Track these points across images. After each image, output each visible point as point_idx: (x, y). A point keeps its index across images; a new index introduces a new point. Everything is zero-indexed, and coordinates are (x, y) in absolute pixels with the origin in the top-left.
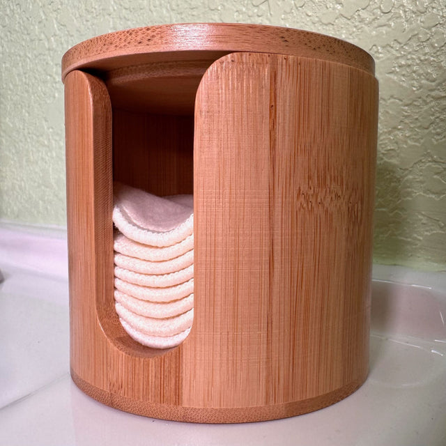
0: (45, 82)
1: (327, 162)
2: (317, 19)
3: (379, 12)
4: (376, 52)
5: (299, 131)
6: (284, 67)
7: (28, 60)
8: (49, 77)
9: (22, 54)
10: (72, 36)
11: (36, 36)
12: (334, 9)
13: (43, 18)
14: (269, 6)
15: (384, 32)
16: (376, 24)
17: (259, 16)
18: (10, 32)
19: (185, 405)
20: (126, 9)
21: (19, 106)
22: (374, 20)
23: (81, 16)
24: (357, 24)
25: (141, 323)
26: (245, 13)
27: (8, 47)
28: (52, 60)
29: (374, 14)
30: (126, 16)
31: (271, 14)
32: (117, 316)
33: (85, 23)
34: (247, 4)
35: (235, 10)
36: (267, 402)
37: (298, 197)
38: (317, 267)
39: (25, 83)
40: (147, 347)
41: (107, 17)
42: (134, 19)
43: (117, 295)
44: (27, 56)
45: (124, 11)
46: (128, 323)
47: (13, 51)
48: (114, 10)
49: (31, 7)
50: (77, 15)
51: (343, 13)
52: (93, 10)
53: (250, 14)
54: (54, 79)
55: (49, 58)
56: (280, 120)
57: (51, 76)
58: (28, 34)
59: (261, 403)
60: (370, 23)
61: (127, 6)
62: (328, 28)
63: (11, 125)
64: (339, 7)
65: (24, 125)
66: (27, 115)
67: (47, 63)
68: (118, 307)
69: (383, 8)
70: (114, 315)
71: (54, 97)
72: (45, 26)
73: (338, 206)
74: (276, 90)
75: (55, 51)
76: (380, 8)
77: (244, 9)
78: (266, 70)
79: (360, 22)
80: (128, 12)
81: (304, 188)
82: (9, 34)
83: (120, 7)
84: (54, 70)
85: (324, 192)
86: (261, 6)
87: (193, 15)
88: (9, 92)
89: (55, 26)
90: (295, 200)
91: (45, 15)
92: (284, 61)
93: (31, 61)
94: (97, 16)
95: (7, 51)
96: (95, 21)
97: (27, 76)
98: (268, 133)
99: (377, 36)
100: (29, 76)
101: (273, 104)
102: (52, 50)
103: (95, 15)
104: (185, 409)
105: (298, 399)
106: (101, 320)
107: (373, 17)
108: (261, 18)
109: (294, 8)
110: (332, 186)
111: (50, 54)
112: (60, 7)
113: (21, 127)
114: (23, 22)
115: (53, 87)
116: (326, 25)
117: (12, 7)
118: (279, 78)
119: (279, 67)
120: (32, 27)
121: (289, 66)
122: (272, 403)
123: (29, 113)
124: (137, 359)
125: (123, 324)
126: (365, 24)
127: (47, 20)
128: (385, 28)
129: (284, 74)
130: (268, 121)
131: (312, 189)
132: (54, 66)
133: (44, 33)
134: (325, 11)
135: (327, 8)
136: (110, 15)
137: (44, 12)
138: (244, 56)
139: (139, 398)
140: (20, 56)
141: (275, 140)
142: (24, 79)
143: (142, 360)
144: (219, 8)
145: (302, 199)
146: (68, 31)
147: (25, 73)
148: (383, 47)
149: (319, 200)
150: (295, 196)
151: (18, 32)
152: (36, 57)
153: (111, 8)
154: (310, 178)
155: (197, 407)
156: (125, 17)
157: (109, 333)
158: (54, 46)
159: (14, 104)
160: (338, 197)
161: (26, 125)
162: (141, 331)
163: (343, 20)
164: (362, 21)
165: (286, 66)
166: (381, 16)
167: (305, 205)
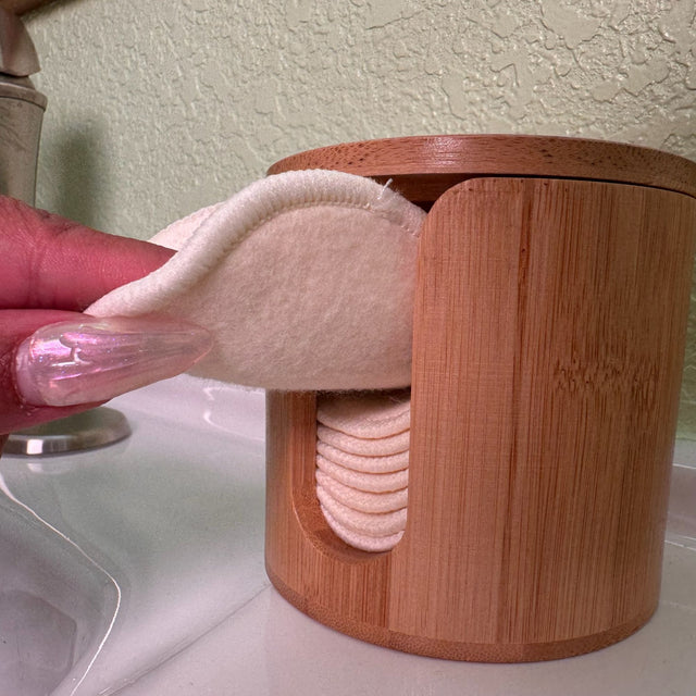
0: (181, 163)
1: (601, 325)
2: (587, 94)
3: (682, 87)
4: (673, 145)
5: (561, 284)
6: (543, 196)
7: (157, 132)
8: (186, 157)
9: (147, 122)
10: (221, 102)
11: (169, 99)
12: (614, 80)
13: (180, 74)
14: (516, 73)
15: (688, 116)
16: (676, 104)
17: (499, 86)
18: (130, 92)
19: (392, 628)
20: (301, 67)
21: (143, 195)
22: (673, 99)
23: (234, 75)
24: (647, 102)
25: (345, 515)
26: (479, 80)
27: (128, 113)
28: (192, 134)
29: (674, 91)
30: (302, 77)
31: (518, 84)
32: (318, 503)
33: (240, 84)
34: (483, 68)
35: (464, 75)
36: (498, 640)
37: (555, 374)
38: (579, 469)
39: (153, 164)
40: (351, 546)
41: (273, 77)
42: (314, 82)
43: (319, 476)
44: (154, 127)
45: (298, 70)
46: (330, 513)
47: (134, 119)
48: (284, 69)
49: (162, 59)
50: (230, 74)
51: (627, 88)
52: (254, 67)
53: (486, 83)
54: (193, 159)
55: (187, 131)
56: (533, 269)
57: (189, 155)
58: (158, 97)
59: (491, 640)
60: (668, 103)
61: (303, 64)
62: (602, 107)
63: (131, 220)
64: (621, 78)
65: (149, 222)
66: (153, 206)
67: (184, 138)
68: (321, 493)
69: (688, 82)
70: (314, 501)
71: (193, 185)
72: (182, 86)
73: (616, 386)
74: (529, 228)
75: (197, 122)
76: (684, 82)
77: (478, 76)
78: (517, 202)
79: (652, 100)
80: (305, 72)
81: (566, 362)
82: (129, 95)
83: (292, 64)
84: (195, 147)
85: (595, 368)
86: (503, 72)
87: (401, 81)
88: (129, 175)
89: (197, 87)
90: (551, 377)
91: (183, 71)
92: (544, 188)
93: (161, 133)
94: (259, 75)
95: (127, 118)
96: (255, 83)
97: (154, 153)
98: (516, 287)
99: (676, 122)
100: (158, 155)
101: (525, 247)
102: (193, 119)
103: (255, 74)
104: (392, 633)
105: (542, 640)
106: (297, 507)
107: (673, 95)
108: (502, 89)
109: (554, 76)
110: (608, 359)
111: (187, 125)
112: (204, 60)
113: (145, 223)
114: (151, 79)
115: (192, 170)
116: (600, 102)
117: (134, 58)
118: (535, 212)
119: (537, 196)
120: (163, 87)
121: (551, 194)
122: (505, 641)
123: (155, 204)
124: (337, 562)
125: (325, 513)
126: (660, 104)
127: (185, 79)
128: (690, 110)
129: (542, 205)
130: (516, 270)
131: (577, 363)
132: (195, 142)
133: (181, 97)
134: (599, 82)
135: (604, 79)
136: (278, 75)
137: (181, 67)
138: (487, 183)
139: (337, 610)
140: (144, 125)
141: (525, 297)
142: (150, 158)
143: (342, 565)
144: (441, 72)
145: (561, 376)
146: (216, 95)
147: (152, 151)
148: (686, 138)
149: (587, 378)
150: (552, 372)
151: (143, 93)
152: (169, 128)
153: (280, 65)
154: (574, 347)
155: (407, 633)
156: (300, 80)
157: (306, 524)
158: (195, 115)
159: (135, 191)
160: (616, 373)
161: (152, 221)
162: (345, 525)
163: (627, 97)
164: (655, 99)
165: (547, 194)
166: (684, 94)
167: (565, 385)
